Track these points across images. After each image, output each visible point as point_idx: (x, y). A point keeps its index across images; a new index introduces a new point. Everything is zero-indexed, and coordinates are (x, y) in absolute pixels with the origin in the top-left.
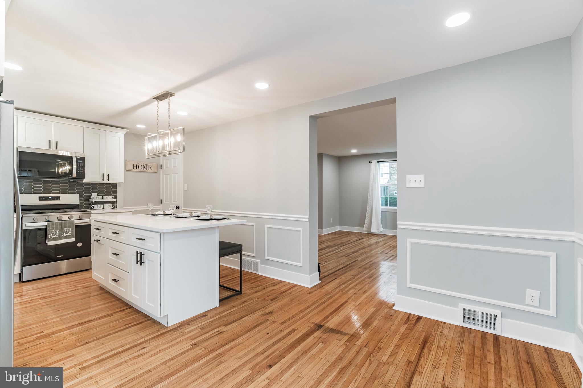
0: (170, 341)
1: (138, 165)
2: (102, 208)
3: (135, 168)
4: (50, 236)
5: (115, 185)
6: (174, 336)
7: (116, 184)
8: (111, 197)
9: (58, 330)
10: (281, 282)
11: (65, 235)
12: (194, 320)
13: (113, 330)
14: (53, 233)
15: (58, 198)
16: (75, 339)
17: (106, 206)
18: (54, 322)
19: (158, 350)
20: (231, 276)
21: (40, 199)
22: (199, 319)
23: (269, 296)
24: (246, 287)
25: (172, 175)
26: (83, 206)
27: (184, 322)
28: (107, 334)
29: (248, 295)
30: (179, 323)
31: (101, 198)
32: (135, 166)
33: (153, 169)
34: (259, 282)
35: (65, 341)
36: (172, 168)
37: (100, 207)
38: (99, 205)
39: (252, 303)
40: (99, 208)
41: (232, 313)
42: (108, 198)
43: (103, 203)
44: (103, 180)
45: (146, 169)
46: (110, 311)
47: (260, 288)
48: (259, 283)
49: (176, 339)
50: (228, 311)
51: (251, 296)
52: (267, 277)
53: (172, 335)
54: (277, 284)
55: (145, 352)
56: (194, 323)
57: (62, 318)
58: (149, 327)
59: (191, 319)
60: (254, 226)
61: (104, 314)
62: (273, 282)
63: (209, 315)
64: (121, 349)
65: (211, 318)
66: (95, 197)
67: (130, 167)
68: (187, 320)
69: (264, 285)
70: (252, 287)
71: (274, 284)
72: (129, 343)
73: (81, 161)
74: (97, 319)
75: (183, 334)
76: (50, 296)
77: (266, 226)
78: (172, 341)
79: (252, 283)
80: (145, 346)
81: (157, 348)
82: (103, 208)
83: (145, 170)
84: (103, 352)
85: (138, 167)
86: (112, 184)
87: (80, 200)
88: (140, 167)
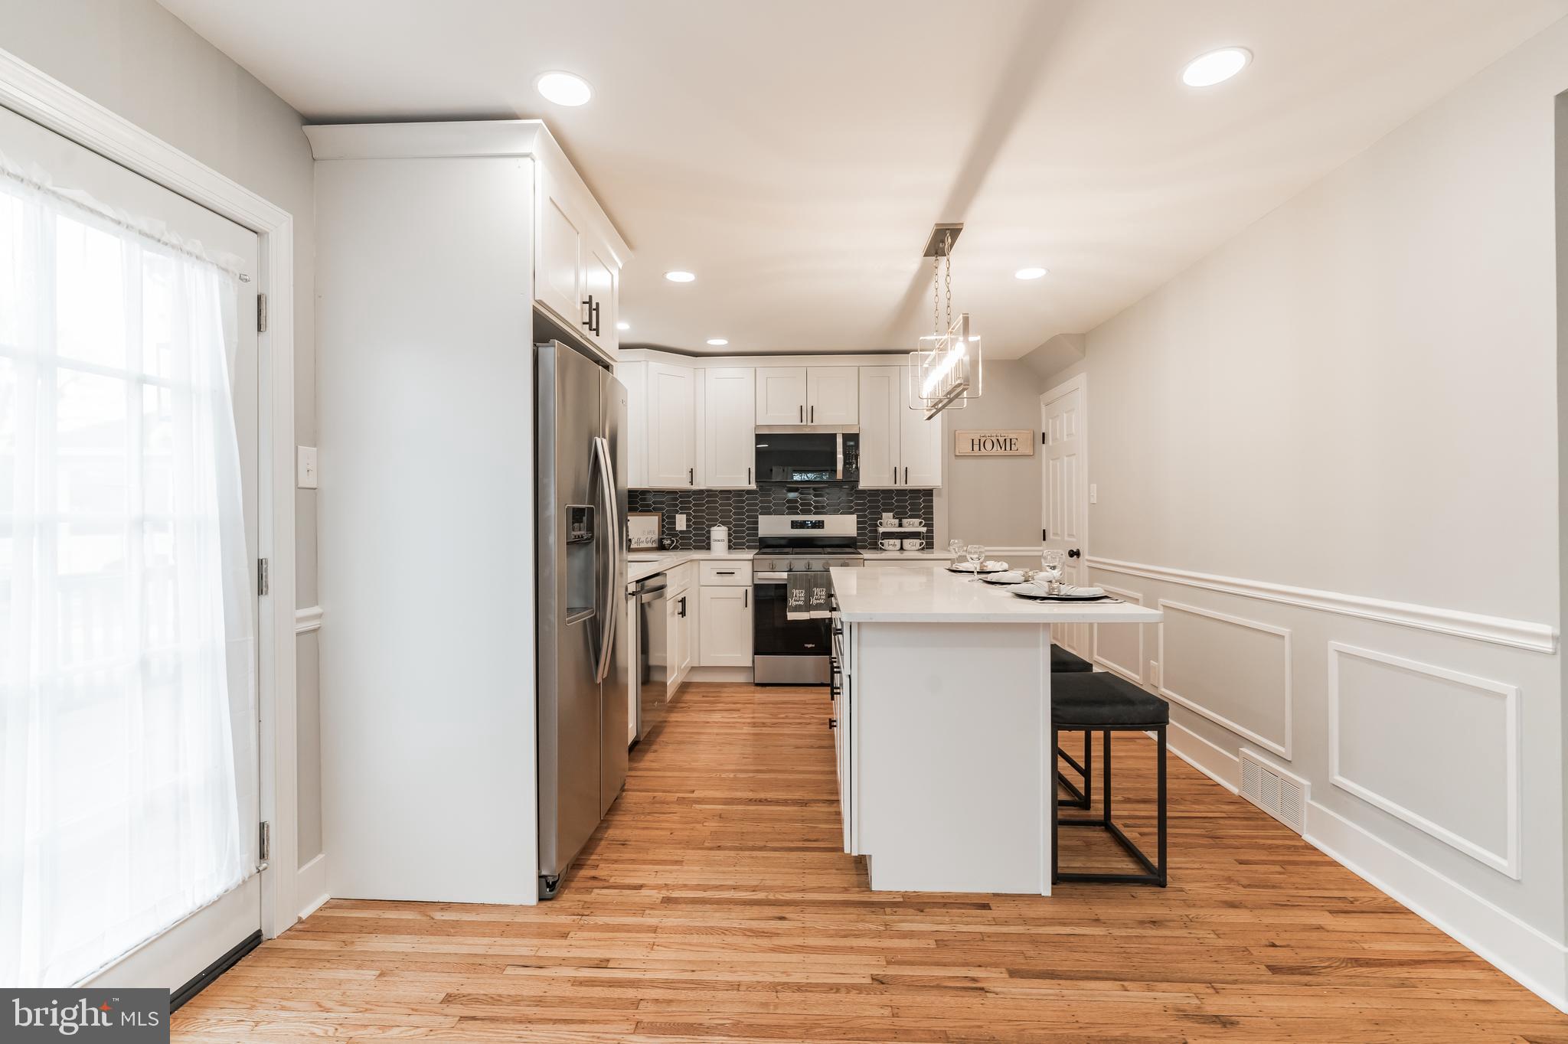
0: (843, 933)
1: (984, 439)
2: (898, 547)
3: (976, 448)
4: (792, 602)
5: (928, 493)
6: (860, 926)
7: (931, 490)
8: (917, 521)
9: (710, 798)
10: (1397, 910)
11: (815, 602)
12: (945, 905)
13: (777, 840)
14: (796, 596)
15: (819, 525)
16: (713, 829)
17: (907, 543)
18: (724, 779)
19: (799, 941)
20: (1182, 808)
21: (795, 525)
22: (961, 908)
23: (1274, 945)
24: (1206, 866)
25: (1065, 458)
26: (865, 541)
27: (917, 895)
28: (762, 844)
29: (1188, 904)
30: (905, 895)
31: (897, 525)
32: (976, 442)
33: (1023, 448)
34: (1281, 870)
35: (699, 826)
36: (1065, 440)
37: (894, 545)
38: (892, 541)
39: (1175, 941)
40: (891, 548)
41: (1072, 939)
42: (913, 525)
43: (902, 536)
44: (896, 483)
45: (1003, 448)
46: (811, 794)
47: (1266, 895)
48: (1272, 873)
49: (856, 936)
50: (1064, 924)
51: (1192, 912)
52: (1334, 864)
53: (862, 917)
54: (1362, 912)
55: (773, 931)
56: (938, 914)
57: (738, 776)
58: (837, 869)
59: (943, 897)
60: (1287, 639)
61: (797, 795)
62: (1350, 894)
63: (998, 911)
64: (749, 893)
65: (996, 922)
66: (888, 523)
67: (965, 447)
68: (931, 895)
69: (1294, 892)
70: (1230, 880)
71: (1342, 905)
72: (770, 889)
73: (852, 443)
74: (777, 802)
75: (888, 931)
76: (763, 723)
77: (1335, 644)
78: (845, 936)
79: (1241, 862)
80: (787, 916)
81: (801, 936)
82: (902, 548)
83: (1002, 452)
84: (718, 883)
85: (982, 444)
86: (924, 490)
87: (858, 529)
88: (989, 445)
